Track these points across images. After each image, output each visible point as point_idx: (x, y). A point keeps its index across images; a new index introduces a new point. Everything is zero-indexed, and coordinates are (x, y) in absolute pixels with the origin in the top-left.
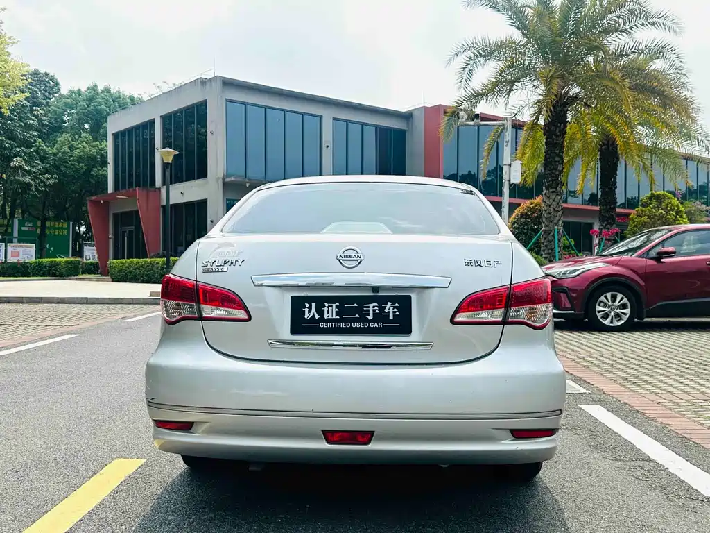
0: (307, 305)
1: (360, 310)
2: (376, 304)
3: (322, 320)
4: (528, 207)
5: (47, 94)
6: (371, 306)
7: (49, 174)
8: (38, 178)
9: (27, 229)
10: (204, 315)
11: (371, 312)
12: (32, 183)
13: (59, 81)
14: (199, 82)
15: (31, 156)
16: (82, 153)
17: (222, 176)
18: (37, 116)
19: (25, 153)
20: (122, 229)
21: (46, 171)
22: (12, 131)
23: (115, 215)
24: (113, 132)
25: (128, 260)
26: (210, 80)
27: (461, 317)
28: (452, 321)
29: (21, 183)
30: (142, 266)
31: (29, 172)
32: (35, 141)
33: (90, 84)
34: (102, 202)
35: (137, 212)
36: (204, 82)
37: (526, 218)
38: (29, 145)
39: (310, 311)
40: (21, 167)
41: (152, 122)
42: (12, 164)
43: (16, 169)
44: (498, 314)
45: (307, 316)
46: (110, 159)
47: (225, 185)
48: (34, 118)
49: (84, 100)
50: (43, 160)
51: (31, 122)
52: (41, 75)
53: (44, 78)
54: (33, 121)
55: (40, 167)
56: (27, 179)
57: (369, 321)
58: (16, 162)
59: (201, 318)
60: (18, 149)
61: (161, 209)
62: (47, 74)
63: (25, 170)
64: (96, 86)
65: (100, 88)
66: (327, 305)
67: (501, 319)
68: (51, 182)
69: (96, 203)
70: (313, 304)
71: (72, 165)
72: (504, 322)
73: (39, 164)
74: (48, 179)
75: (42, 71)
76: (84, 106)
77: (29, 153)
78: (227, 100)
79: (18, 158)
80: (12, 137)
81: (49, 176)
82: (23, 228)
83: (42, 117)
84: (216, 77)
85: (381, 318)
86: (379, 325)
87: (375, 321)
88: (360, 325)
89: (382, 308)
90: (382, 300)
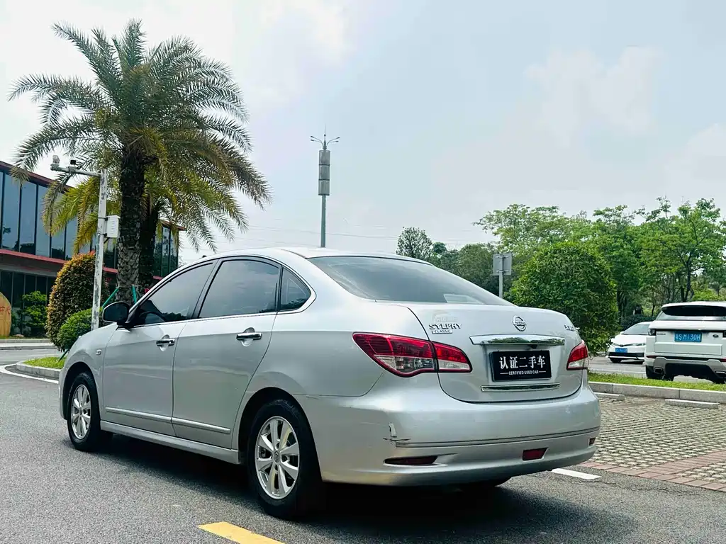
0: (501, 359)
1: (527, 362)
2: (534, 357)
3: (510, 369)
4: (82, 261)
6: (532, 358)
10: (440, 368)
11: (532, 363)
27: (572, 365)
28: (568, 369)
37: (80, 273)
39: (503, 363)
45: (502, 367)
57: (532, 369)
59: (437, 371)
66: (511, 358)
70: (505, 358)
85: (537, 367)
86: (537, 372)
87: (534, 369)
88: (528, 372)
89: (537, 360)
90: (537, 354)
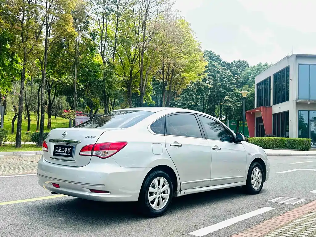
1: (64, 150)
3: (58, 152)
5: (243, 69)
6: (66, 148)
7: (239, 102)
8: (235, 104)
9: (233, 124)
12: (232, 106)
13: (248, 63)
14: (287, 58)
15: (232, 95)
16: (252, 93)
17: (295, 99)
18: (236, 79)
19: (230, 94)
20: (259, 124)
21: (238, 101)
22: (225, 86)
23: (257, 118)
24: (257, 83)
25: (261, 138)
26: (291, 56)
27: (82, 153)
28: (80, 155)
29: (227, 106)
30: (259, 140)
31: (231, 102)
32: (234, 89)
33: (258, 63)
34: (251, 113)
35: (261, 117)
36: (288, 57)
38: (232, 91)
39: (57, 149)
40: (227, 100)
41: (270, 78)
42: (224, 99)
43: (226, 101)
44: (90, 153)
46: (256, 95)
47: (297, 104)
48: (235, 80)
49: (255, 70)
50: (237, 96)
51: (233, 81)
52: (241, 62)
53: (242, 63)
54: (235, 81)
55: (235, 99)
56: (230, 105)
58: (226, 98)
60: (227, 93)
61: (272, 115)
62: (243, 61)
63: (229, 101)
64: (261, 63)
65: (263, 63)
67: (90, 154)
68: (240, 105)
69: (249, 113)
71: (248, 98)
72: (92, 155)
73: (235, 98)
74: (238, 104)
75: (242, 60)
76: (255, 73)
77: (232, 94)
78: (299, 64)
79: (227, 96)
80: (225, 88)
81: (239, 103)
82: (231, 124)
83: (238, 79)
84: (293, 55)
85: (67, 152)
86: (67, 154)
87: (66, 153)
88: (64, 154)
89: (68, 149)
90: (68, 147)
